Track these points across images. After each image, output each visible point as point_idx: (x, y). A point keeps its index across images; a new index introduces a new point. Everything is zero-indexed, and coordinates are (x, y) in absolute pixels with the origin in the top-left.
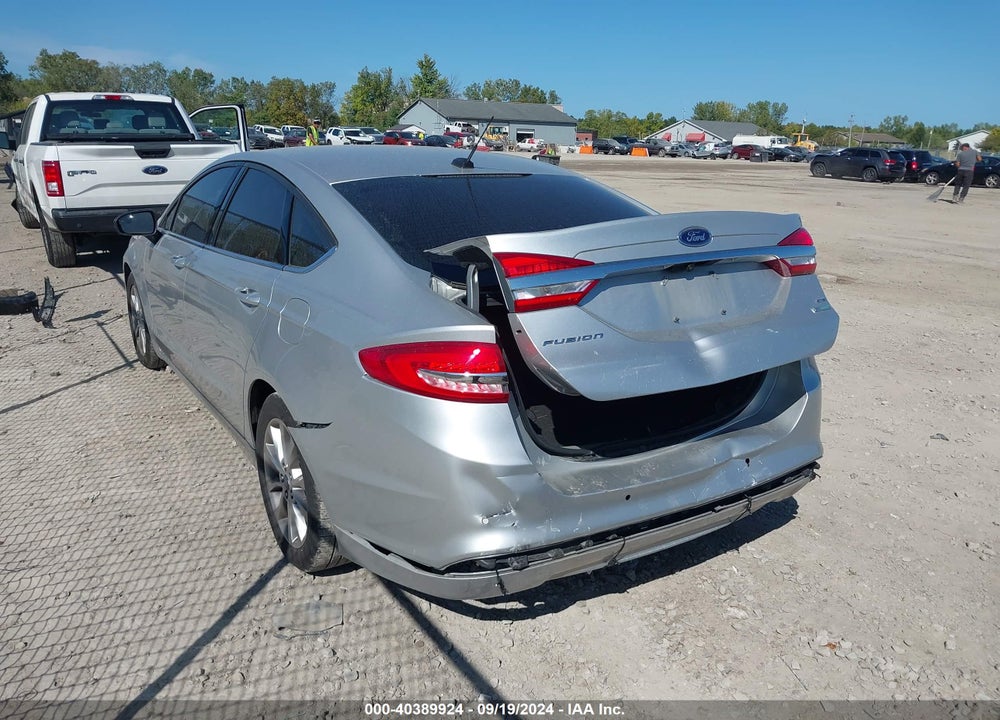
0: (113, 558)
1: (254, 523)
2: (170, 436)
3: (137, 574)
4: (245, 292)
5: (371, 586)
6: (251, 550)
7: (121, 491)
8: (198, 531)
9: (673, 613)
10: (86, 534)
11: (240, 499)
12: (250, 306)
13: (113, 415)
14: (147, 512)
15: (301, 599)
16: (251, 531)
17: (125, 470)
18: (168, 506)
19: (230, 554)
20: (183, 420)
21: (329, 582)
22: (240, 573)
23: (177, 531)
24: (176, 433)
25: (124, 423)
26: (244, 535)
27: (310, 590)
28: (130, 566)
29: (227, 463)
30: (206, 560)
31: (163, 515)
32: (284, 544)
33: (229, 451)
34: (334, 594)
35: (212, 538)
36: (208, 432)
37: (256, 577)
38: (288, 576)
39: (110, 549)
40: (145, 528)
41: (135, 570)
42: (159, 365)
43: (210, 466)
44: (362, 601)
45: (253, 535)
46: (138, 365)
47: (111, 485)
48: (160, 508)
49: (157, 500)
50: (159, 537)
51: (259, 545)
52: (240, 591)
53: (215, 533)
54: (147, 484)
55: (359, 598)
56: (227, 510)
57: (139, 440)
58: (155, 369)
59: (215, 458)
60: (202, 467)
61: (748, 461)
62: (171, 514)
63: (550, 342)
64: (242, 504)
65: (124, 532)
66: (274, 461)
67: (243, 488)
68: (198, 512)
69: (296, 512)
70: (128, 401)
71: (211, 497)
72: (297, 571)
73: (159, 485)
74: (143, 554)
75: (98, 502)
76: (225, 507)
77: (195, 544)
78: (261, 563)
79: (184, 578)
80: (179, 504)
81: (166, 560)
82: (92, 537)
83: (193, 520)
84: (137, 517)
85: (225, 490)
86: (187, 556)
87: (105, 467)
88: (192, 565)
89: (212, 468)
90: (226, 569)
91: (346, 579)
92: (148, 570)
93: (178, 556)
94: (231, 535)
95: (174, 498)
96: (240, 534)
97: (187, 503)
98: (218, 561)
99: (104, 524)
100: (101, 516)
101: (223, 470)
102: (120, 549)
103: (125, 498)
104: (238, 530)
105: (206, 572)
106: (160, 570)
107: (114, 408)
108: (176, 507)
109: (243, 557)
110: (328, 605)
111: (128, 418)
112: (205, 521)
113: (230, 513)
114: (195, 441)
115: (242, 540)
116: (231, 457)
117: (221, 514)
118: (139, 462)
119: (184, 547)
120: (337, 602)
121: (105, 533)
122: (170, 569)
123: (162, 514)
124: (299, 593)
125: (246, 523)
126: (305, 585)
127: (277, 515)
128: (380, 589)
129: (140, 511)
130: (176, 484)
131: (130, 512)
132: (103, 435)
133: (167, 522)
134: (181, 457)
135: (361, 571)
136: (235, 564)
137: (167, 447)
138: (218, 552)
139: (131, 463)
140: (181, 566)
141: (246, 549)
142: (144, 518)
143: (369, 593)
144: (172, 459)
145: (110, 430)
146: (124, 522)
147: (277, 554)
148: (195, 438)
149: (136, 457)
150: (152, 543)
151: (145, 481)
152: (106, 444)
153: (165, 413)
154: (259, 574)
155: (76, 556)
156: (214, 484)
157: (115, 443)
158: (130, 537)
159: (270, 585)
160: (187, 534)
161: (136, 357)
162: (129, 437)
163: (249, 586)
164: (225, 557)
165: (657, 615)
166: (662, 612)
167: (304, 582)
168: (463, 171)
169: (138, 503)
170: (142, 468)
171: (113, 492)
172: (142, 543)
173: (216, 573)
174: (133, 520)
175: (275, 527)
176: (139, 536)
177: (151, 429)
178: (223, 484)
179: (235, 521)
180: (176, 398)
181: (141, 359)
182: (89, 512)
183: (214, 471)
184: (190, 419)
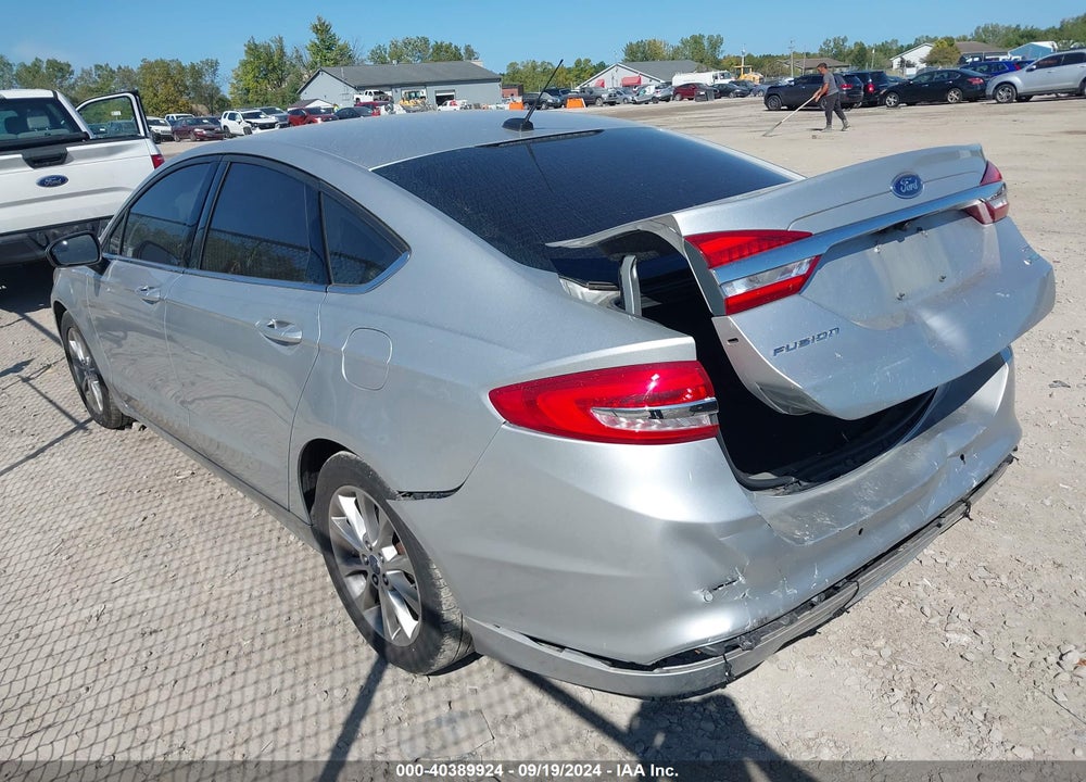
0: (153, 695)
1: (321, 615)
2: (169, 514)
3: (195, 713)
4: (272, 326)
5: (505, 678)
6: (332, 654)
7: (132, 599)
8: (253, 639)
9: (887, 652)
10: (105, 667)
11: (291, 586)
12: (285, 343)
13: (83, 497)
14: (176, 621)
15: (424, 712)
16: (321, 628)
17: (126, 569)
18: (201, 610)
19: (307, 664)
20: (178, 490)
21: (448, 682)
22: (332, 689)
23: (225, 642)
24: (174, 510)
25: (101, 505)
26: (315, 635)
27: (430, 698)
28: (180, 704)
29: (256, 539)
30: (278, 678)
31: (198, 624)
32: (378, 642)
33: (251, 522)
34: (462, 698)
35: (274, 645)
36: (215, 502)
37: (354, 693)
38: (395, 683)
39: (145, 683)
40: (181, 645)
41: (190, 707)
42: (124, 423)
43: (236, 545)
44: (502, 701)
45: (327, 632)
46: (92, 425)
47: (116, 592)
48: (190, 614)
49: (183, 605)
50: (204, 656)
51: (339, 645)
52: (341, 715)
53: (276, 638)
54: (163, 583)
55: (496, 698)
56: (280, 603)
57: (129, 526)
58: (118, 429)
59: (238, 535)
60: (226, 548)
61: (962, 457)
62: (209, 620)
63: (780, 350)
64: (297, 591)
65: (155, 655)
66: (349, 539)
67: (289, 570)
68: (243, 612)
69: (394, 601)
70: (96, 475)
71: (252, 588)
72: (402, 673)
73: (180, 583)
74: (192, 683)
75: (105, 618)
76: (275, 600)
77: (256, 658)
78: (352, 671)
79: (260, 709)
80: (213, 605)
81: (226, 687)
82: (115, 670)
83: (240, 624)
84: (165, 632)
85: (268, 576)
86: (252, 676)
87: (99, 568)
88: (263, 687)
89: (239, 549)
90: (311, 687)
91: (469, 674)
92: (207, 705)
93: (239, 679)
94: (298, 637)
95: (204, 597)
96: (309, 633)
97: (224, 603)
98: (295, 677)
99: (123, 648)
100: (117, 639)
101: (254, 549)
102: (159, 679)
103: (140, 607)
104: (305, 629)
105: (286, 695)
106: (223, 703)
107: (82, 486)
108: (212, 610)
109: (326, 667)
110: (464, 715)
111: (105, 497)
112: (256, 623)
113: (285, 608)
114: (203, 516)
115: (315, 642)
116: (257, 530)
117: (275, 610)
118: (141, 556)
119: (243, 664)
120: (472, 708)
121: (129, 662)
122: (236, 697)
123: (195, 622)
124: (418, 704)
125: (311, 618)
126: (422, 693)
127: (360, 606)
128: (517, 681)
129: (165, 624)
130: (200, 578)
131: (154, 626)
132: (80, 524)
133: (206, 632)
134: (192, 540)
135: (484, 660)
136: (318, 677)
137: (170, 529)
138: (290, 664)
139: (131, 559)
140: (249, 692)
141: (325, 654)
142: (175, 632)
143: (506, 689)
144: (183, 544)
145: (85, 517)
146: (149, 641)
147: (369, 654)
148: (203, 512)
149: (135, 549)
150: (197, 665)
151: (159, 580)
152: (89, 537)
153: (150, 484)
154: (358, 687)
155: (103, 700)
156: (250, 570)
157: (100, 534)
158: (165, 661)
159: (377, 698)
160: (239, 644)
161: (88, 416)
162: (115, 523)
163: (350, 706)
164: (302, 670)
165: (870, 659)
166: (872, 653)
167: (417, 689)
168: (521, 135)
169: (159, 612)
170: (147, 563)
171: (121, 601)
172: (185, 668)
173: (300, 694)
174: (160, 637)
175: (359, 621)
176: (177, 657)
177: (140, 507)
178: (261, 568)
179: (295, 617)
180: (157, 462)
181: (94, 416)
182: (98, 634)
183: (243, 553)
184: (187, 488)
